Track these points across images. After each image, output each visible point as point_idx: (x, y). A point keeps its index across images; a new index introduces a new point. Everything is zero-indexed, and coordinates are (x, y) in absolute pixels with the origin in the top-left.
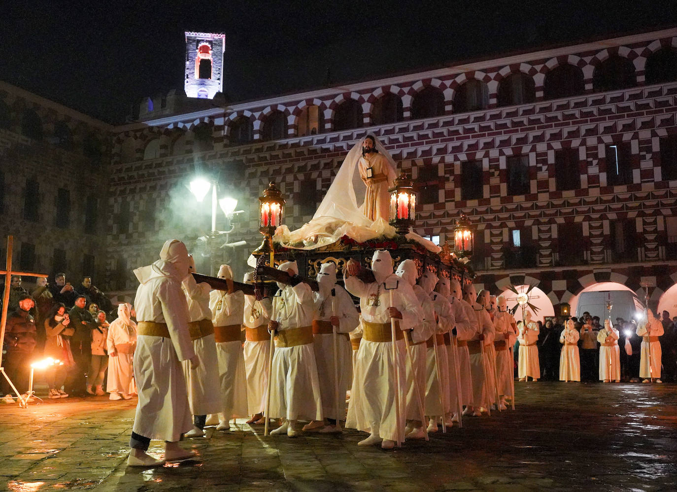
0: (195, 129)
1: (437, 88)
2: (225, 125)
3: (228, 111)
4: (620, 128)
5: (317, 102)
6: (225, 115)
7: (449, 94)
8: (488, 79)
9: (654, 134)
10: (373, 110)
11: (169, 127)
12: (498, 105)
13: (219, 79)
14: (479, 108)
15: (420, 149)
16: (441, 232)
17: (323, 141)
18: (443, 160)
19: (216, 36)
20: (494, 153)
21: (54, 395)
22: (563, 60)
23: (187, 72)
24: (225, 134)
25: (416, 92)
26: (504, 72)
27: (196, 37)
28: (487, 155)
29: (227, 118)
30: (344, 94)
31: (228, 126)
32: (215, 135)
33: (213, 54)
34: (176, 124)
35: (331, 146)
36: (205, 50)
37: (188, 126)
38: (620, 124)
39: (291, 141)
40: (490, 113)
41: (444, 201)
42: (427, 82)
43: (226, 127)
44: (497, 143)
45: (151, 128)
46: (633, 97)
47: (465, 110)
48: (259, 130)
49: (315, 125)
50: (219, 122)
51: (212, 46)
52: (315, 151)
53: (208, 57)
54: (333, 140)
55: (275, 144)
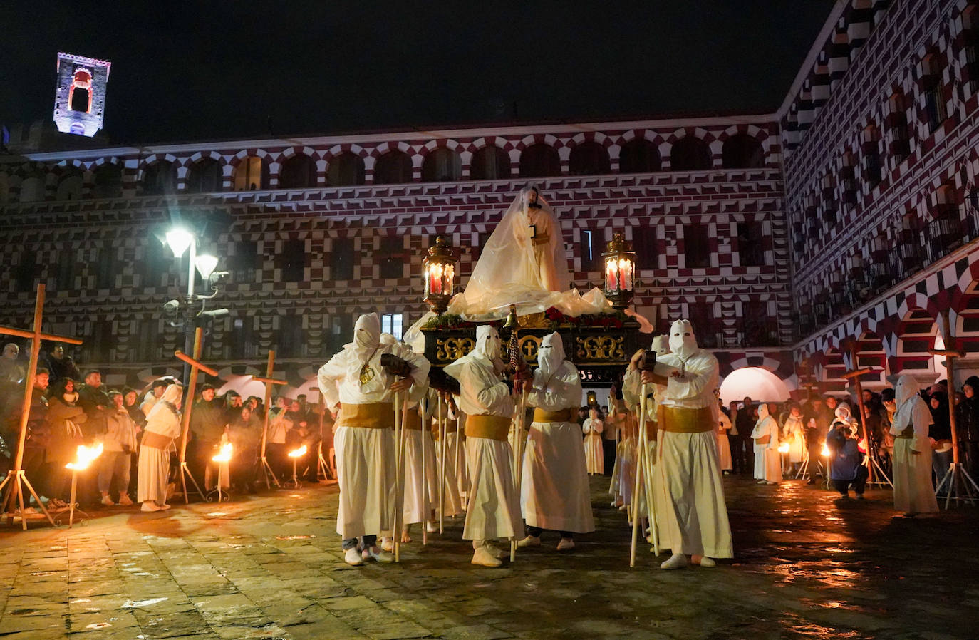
0: (96, 169)
1: (404, 153)
2: (140, 167)
3: (144, 152)
4: (595, 213)
5: (262, 154)
6: (139, 157)
7: (417, 160)
8: (460, 149)
9: (627, 223)
10: (329, 169)
11: (60, 164)
12: (471, 178)
13: (100, 114)
14: (449, 179)
15: (384, 217)
16: (405, 310)
17: (268, 199)
18: (408, 232)
19: (99, 63)
20: (466, 228)
21: (59, 507)
22: (539, 138)
23: (58, 101)
24: (140, 179)
25: (380, 154)
26: (479, 143)
27: (72, 61)
28: (458, 230)
29: (142, 161)
30: (295, 147)
31: (144, 170)
32: (126, 179)
33: (94, 84)
34: (70, 162)
35: (277, 205)
36: (83, 77)
37: (88, 165)
38: (596, 209)
39: (227, 195)
40: (462, 185)
41: (408, 276)
42: (393, 145)
43: (141, 172)
44: (469, 218)
45: (34, 164)
46: (607, 184)
47: (434, 180)
48: (185, 179)
49: (256, 179)
50: (131, 164)
51: (92, 74)
52: (257, 209)
53: (87, 86)
54: (279, 198)
55: (206, 198)
